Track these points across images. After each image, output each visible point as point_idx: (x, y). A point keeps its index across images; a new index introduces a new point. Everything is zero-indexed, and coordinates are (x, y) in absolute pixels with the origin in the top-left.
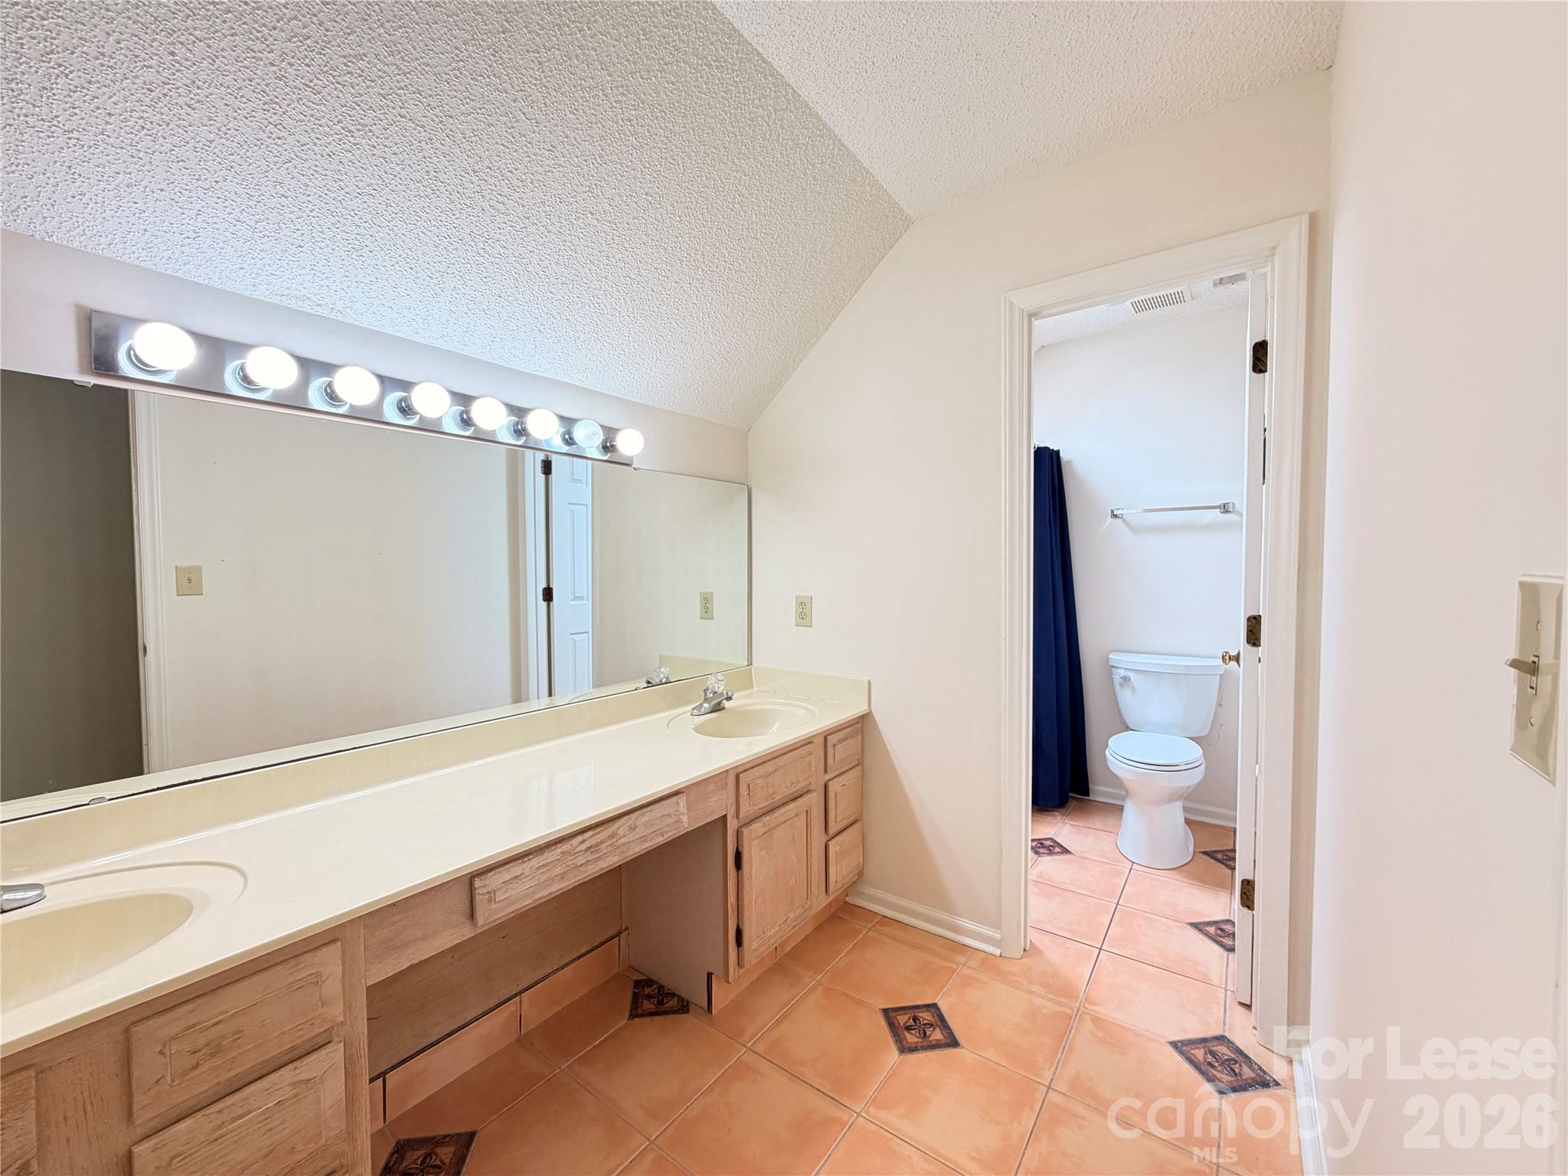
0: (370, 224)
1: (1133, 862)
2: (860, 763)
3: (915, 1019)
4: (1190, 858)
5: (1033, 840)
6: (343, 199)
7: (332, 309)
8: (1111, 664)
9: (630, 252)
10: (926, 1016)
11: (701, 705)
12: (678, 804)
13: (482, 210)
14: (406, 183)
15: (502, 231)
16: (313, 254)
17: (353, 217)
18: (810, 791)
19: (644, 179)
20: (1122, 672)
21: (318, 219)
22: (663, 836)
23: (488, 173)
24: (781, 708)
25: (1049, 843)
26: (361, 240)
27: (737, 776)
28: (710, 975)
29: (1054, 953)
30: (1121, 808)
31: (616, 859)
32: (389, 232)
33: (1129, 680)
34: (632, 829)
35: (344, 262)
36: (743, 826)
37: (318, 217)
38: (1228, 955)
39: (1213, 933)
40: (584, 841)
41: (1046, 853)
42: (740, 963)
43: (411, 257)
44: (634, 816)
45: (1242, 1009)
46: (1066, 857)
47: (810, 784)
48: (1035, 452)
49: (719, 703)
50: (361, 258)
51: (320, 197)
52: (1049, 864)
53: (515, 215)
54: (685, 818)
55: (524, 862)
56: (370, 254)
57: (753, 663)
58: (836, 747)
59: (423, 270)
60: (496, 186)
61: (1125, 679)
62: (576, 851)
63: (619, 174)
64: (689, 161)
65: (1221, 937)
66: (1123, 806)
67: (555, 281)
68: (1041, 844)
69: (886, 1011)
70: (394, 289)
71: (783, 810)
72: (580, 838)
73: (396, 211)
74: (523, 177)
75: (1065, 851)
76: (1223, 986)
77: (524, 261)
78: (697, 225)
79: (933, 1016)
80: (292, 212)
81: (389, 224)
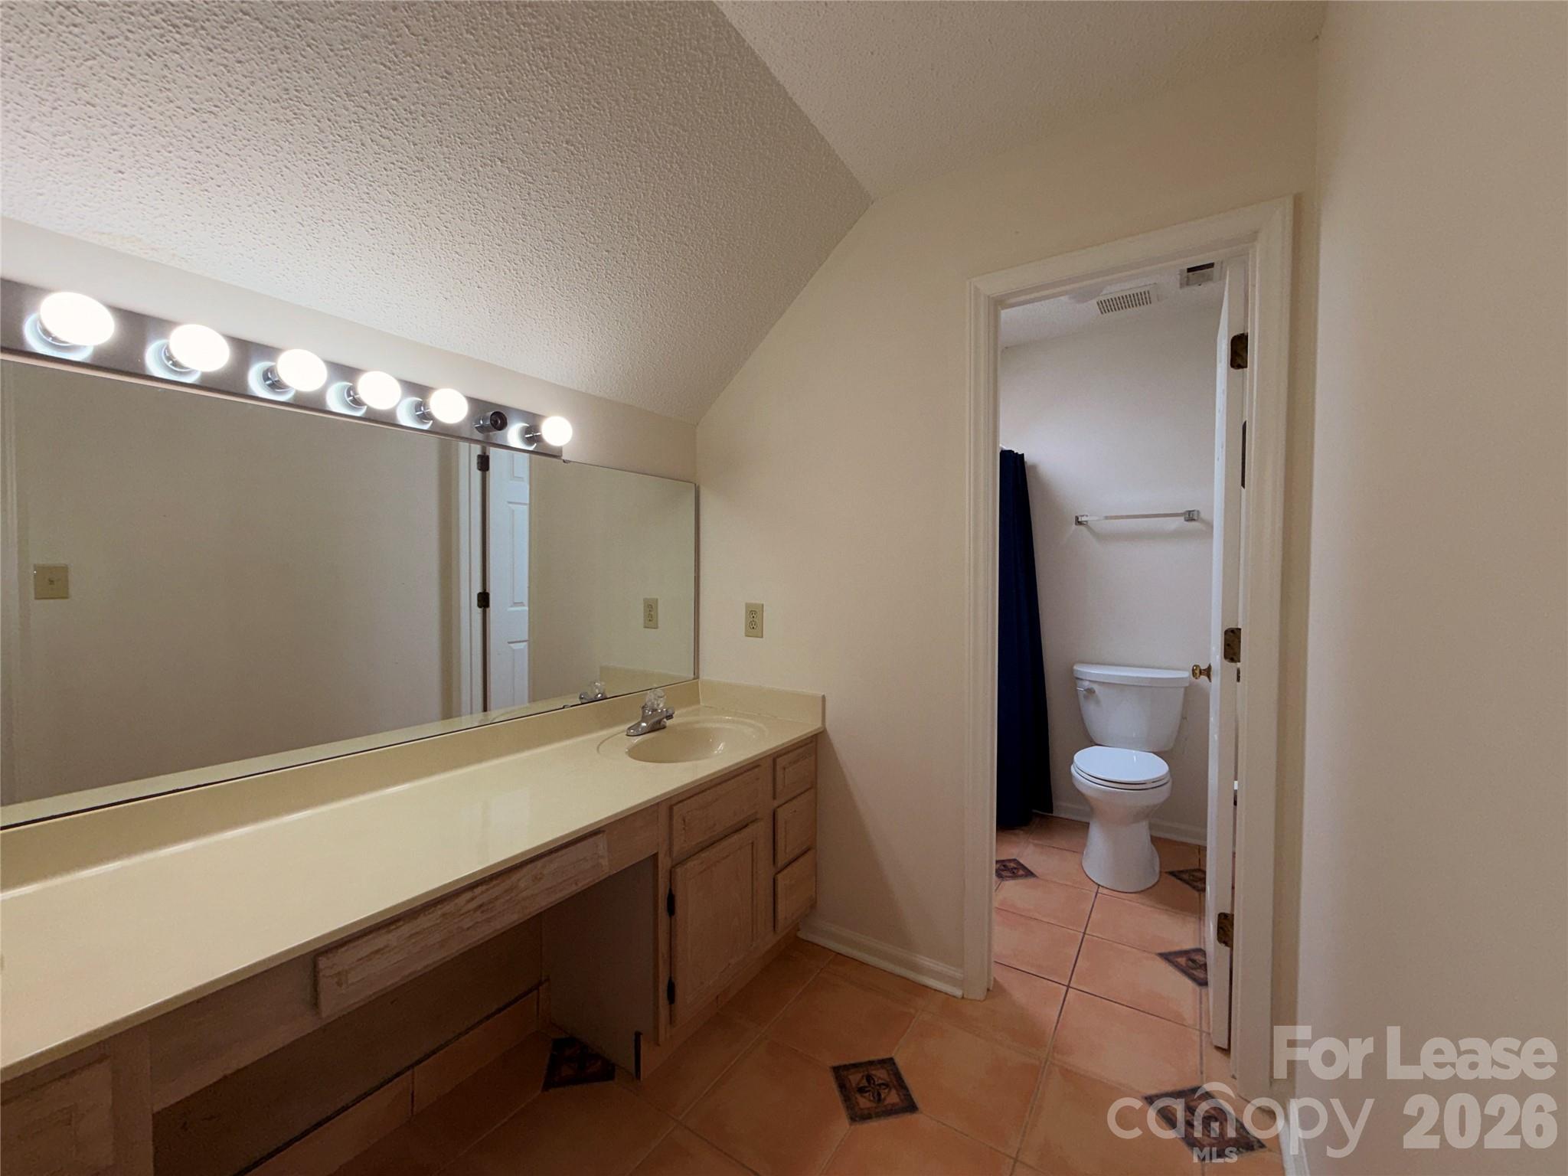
0: (214, 151)
1: (1099, 885)
2: (813, 786)
3: (869, 1078)
4: (1156, 880)
5: (997, 862)
6: (174, 115)
7: (174, 255)
8: (1076, 676)
9: (551, 211)
10: (881, 1075)
11: (639, 724)
12: (597, 846)
13: (362, 144)
14: (258, 101)
15: (389, 173)
16: (140, 183)
17: (190, 139)
18: (756, 819)
19: (563, 123)
20: (1086, 684)
21: (141, 138)
22: (576, 884)
23: (366, 98)
24: (728, 726)
25: (1012, 865)
26: (204, 170)
27: (671, 808)
28: (638, 1035)
29: (1020, 992)
30: (1086, 826)
31: (515, 917)
32: (241, 163)
33: (1094, 692)
34: (537, 879)
35: (183, 197)
36: (677, 864)
37: (141, 135)
38: (1201, 991)
39: (1184, 965)
40: (472, 899)
41: (1009, 877)
42: (671, 1020)
43: (274, 198)
44: (539, 864)
45: (1218, 1054)
46: (1030, 880)
47: (756, 813)
48: (1001, 454)
49: (659, 722)
50: (206, 193)
51: (141, 109)
52: (1012, 889)
53: (405, 154)
54: (605, 862)
55: (389, 932)
56: (219, 189)
57: (701, 676)
58: (787, 770)
59: (291, 214)
60: (377, 116)
61: (1090, 691)
62: (462, 912)
63: (533, 114)
64: (616, 107)
65: (1192, 969)
66: (1089, 824)
67: (461, 240)
68: (1004, 866)
69: (836, 1070)
70: (255, 236)
71: (725, 843)
72: (468, 895)
73: (247, 137)
74: (412, 107)
75: (1029, 874)
76: (1198, 1027)
77: (421, 212)
78: (630, 186)
79: (889, 1074)
80: (104, 127)
81: (239, 153)
